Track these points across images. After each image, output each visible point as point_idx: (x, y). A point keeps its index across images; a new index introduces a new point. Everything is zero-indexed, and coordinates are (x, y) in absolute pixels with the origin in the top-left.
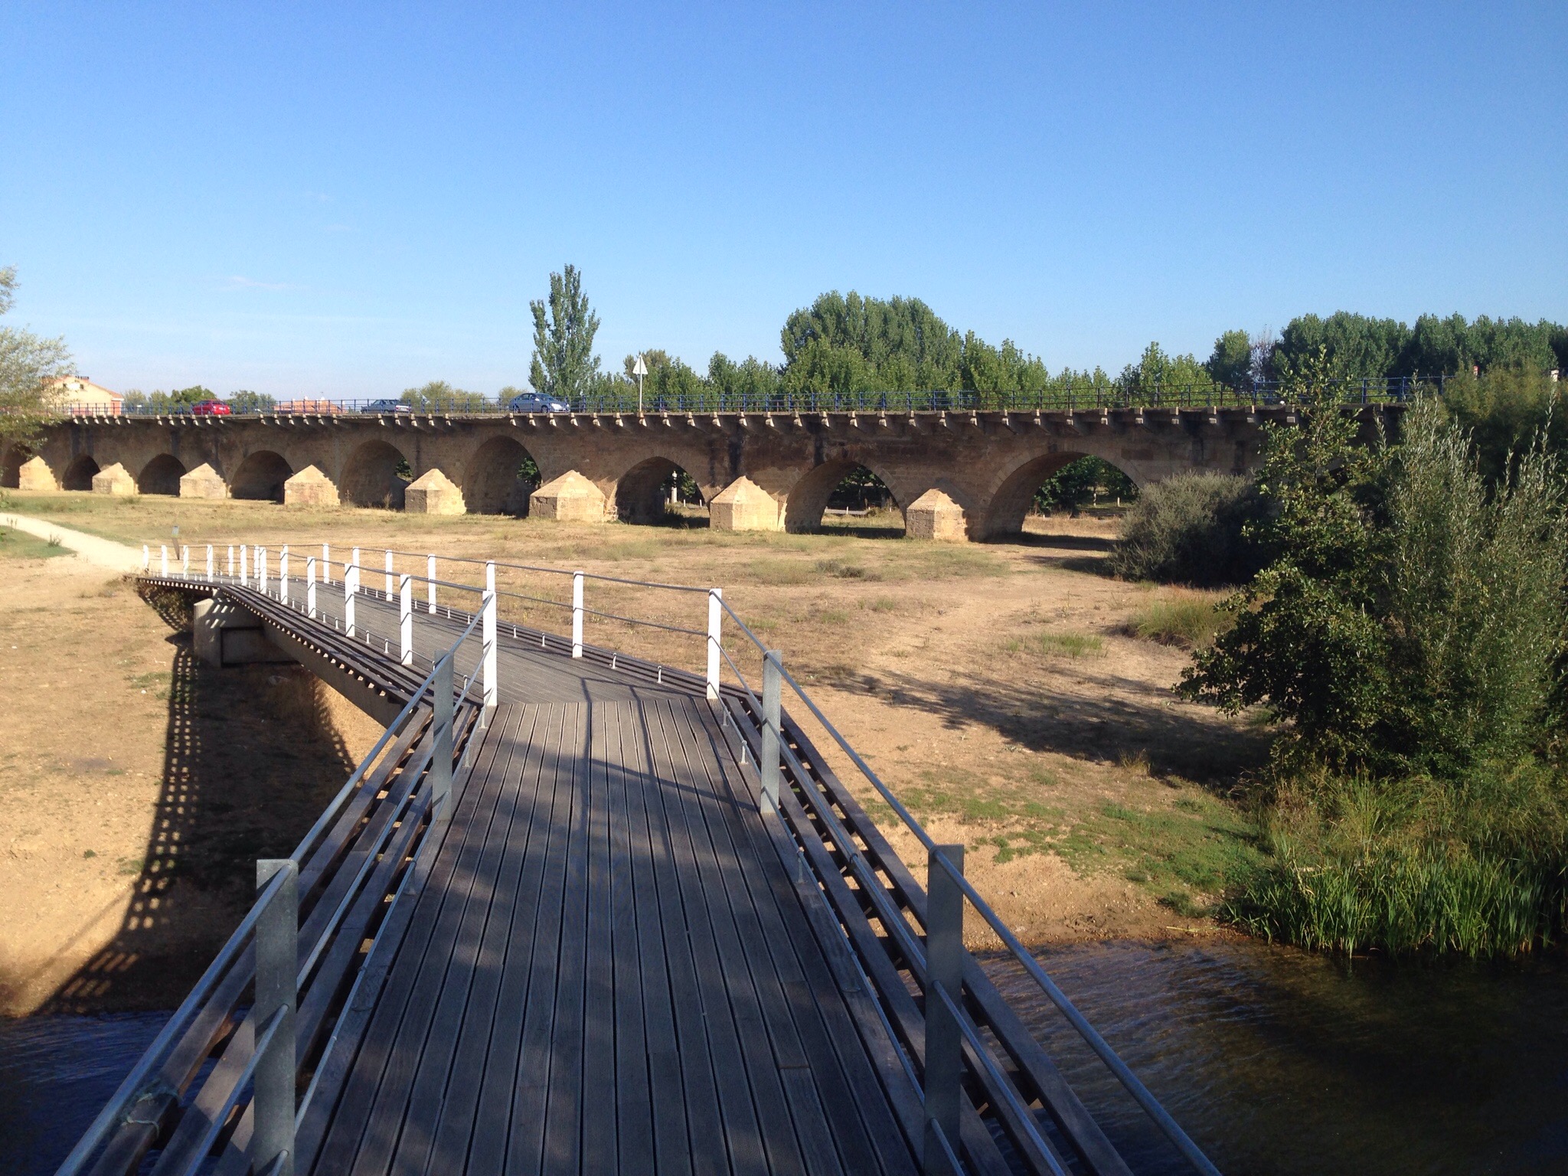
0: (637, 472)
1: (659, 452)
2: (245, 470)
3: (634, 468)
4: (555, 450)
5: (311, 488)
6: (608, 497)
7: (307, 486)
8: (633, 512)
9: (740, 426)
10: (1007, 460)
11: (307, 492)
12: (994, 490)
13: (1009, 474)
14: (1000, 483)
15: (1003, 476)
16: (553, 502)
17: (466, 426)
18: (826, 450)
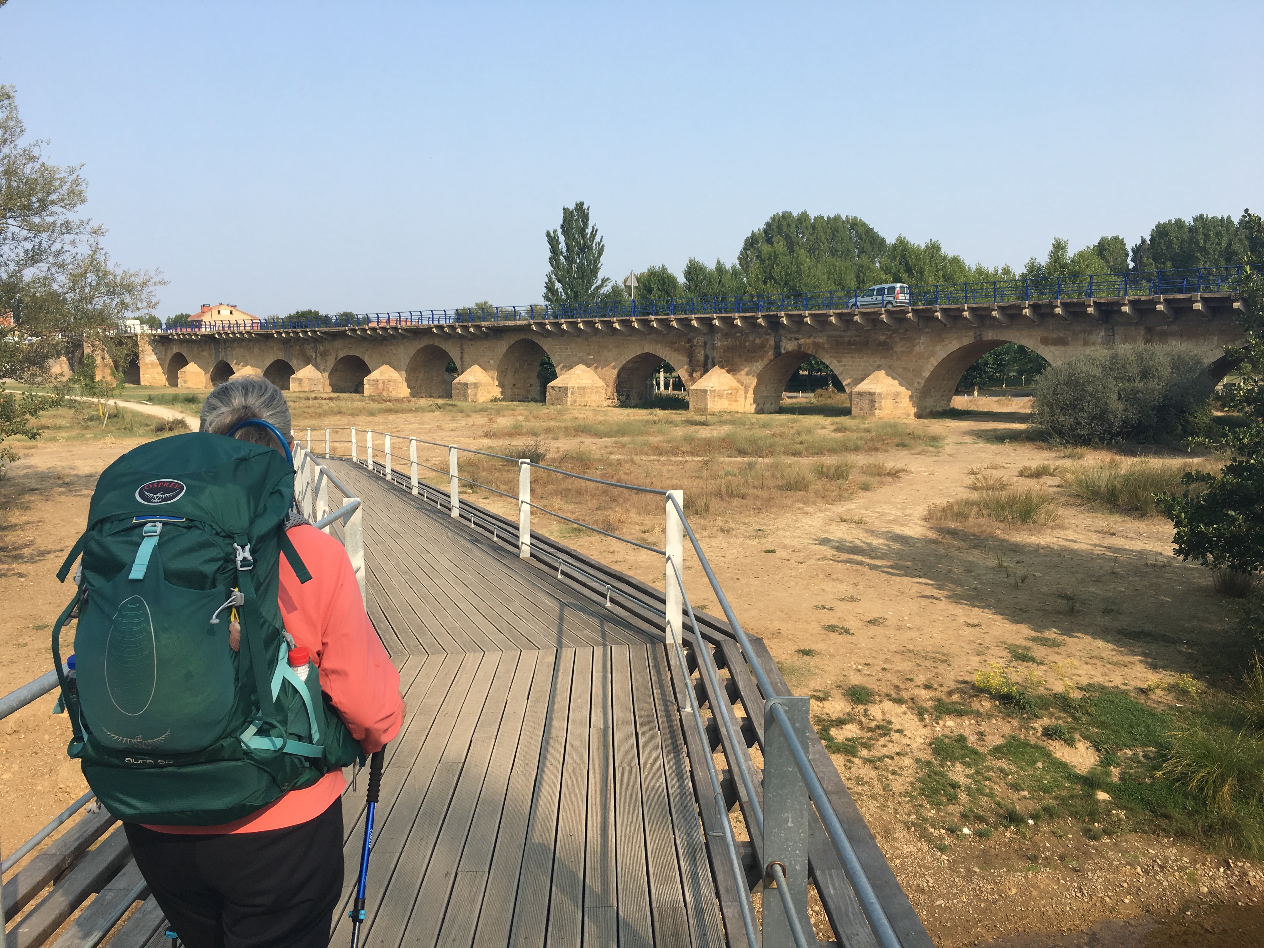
0: (630, 365)
1: (649, 348)
2: (336, 371)
3: (629, 362)
4: (566, 349)
5: (384, 383)
6: (608, 386)
7: (381, 382)
8: (628, 397)
9: (712, 326)
10: (938, 348)
11: (381, 386)
12: (926, 374)
13: (940, 360)
14: (932, 368)
15: (934, 362)
16: (564, 390)
17: (498, 332)
18: (783, 344)
